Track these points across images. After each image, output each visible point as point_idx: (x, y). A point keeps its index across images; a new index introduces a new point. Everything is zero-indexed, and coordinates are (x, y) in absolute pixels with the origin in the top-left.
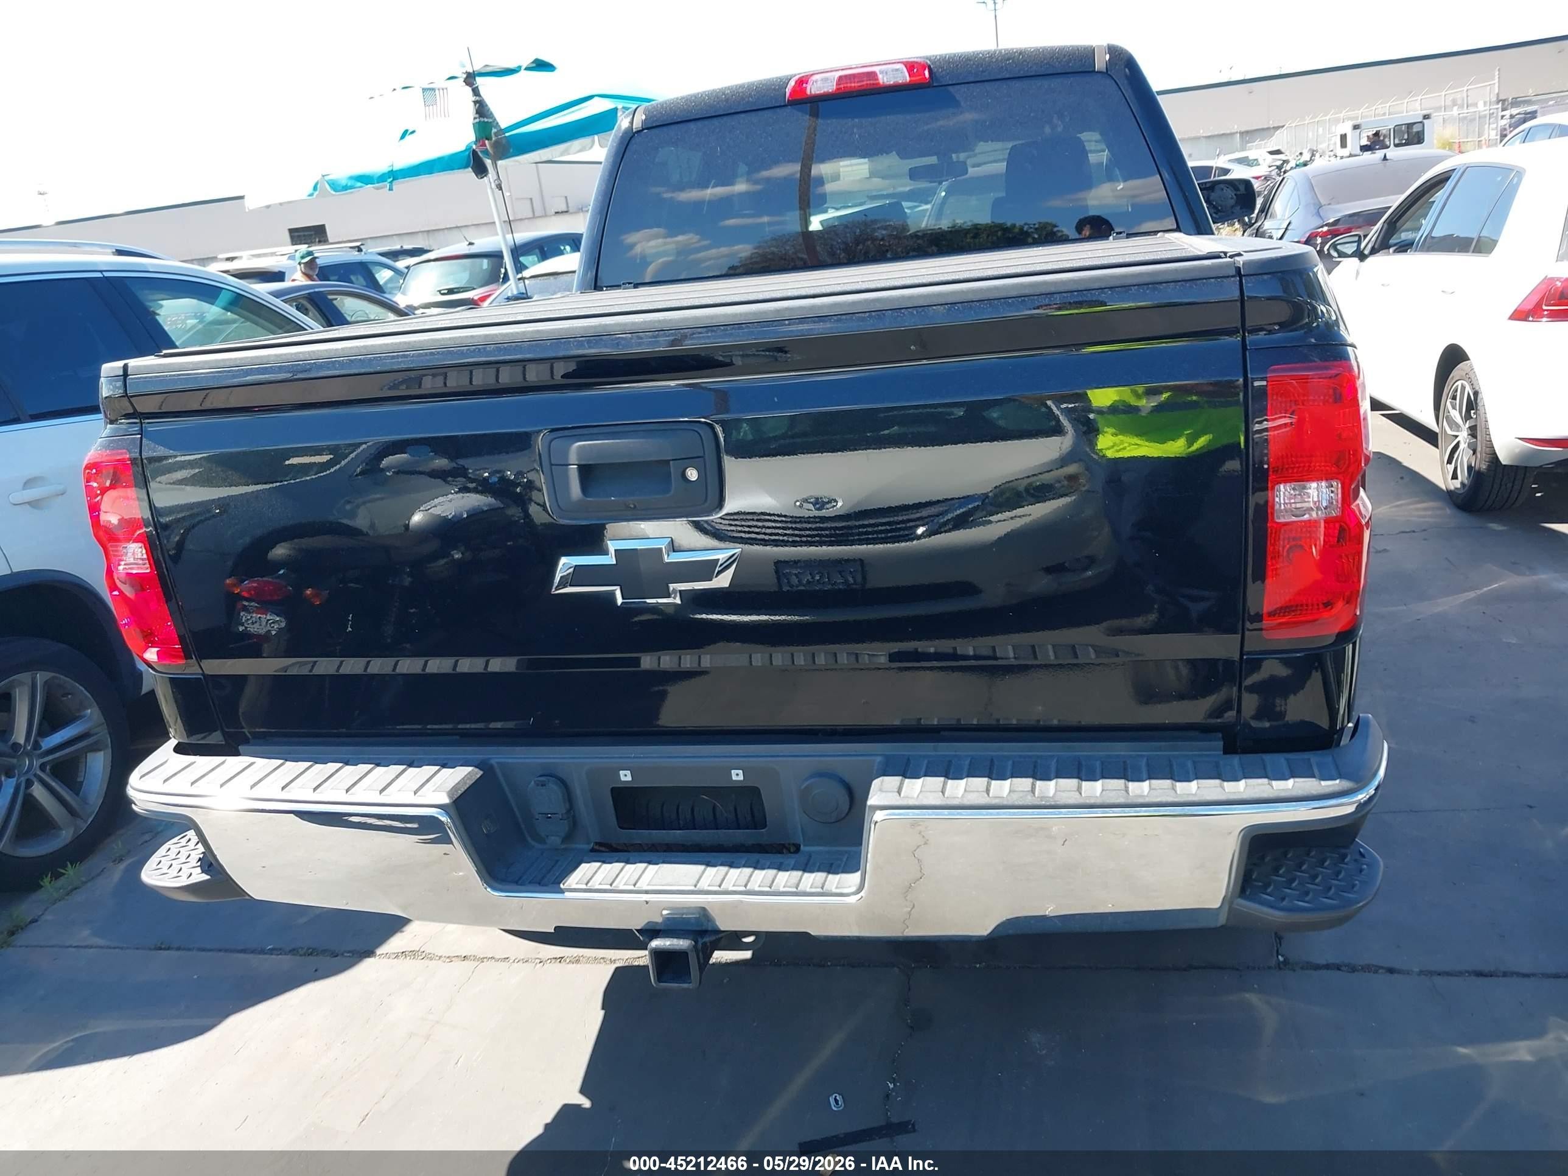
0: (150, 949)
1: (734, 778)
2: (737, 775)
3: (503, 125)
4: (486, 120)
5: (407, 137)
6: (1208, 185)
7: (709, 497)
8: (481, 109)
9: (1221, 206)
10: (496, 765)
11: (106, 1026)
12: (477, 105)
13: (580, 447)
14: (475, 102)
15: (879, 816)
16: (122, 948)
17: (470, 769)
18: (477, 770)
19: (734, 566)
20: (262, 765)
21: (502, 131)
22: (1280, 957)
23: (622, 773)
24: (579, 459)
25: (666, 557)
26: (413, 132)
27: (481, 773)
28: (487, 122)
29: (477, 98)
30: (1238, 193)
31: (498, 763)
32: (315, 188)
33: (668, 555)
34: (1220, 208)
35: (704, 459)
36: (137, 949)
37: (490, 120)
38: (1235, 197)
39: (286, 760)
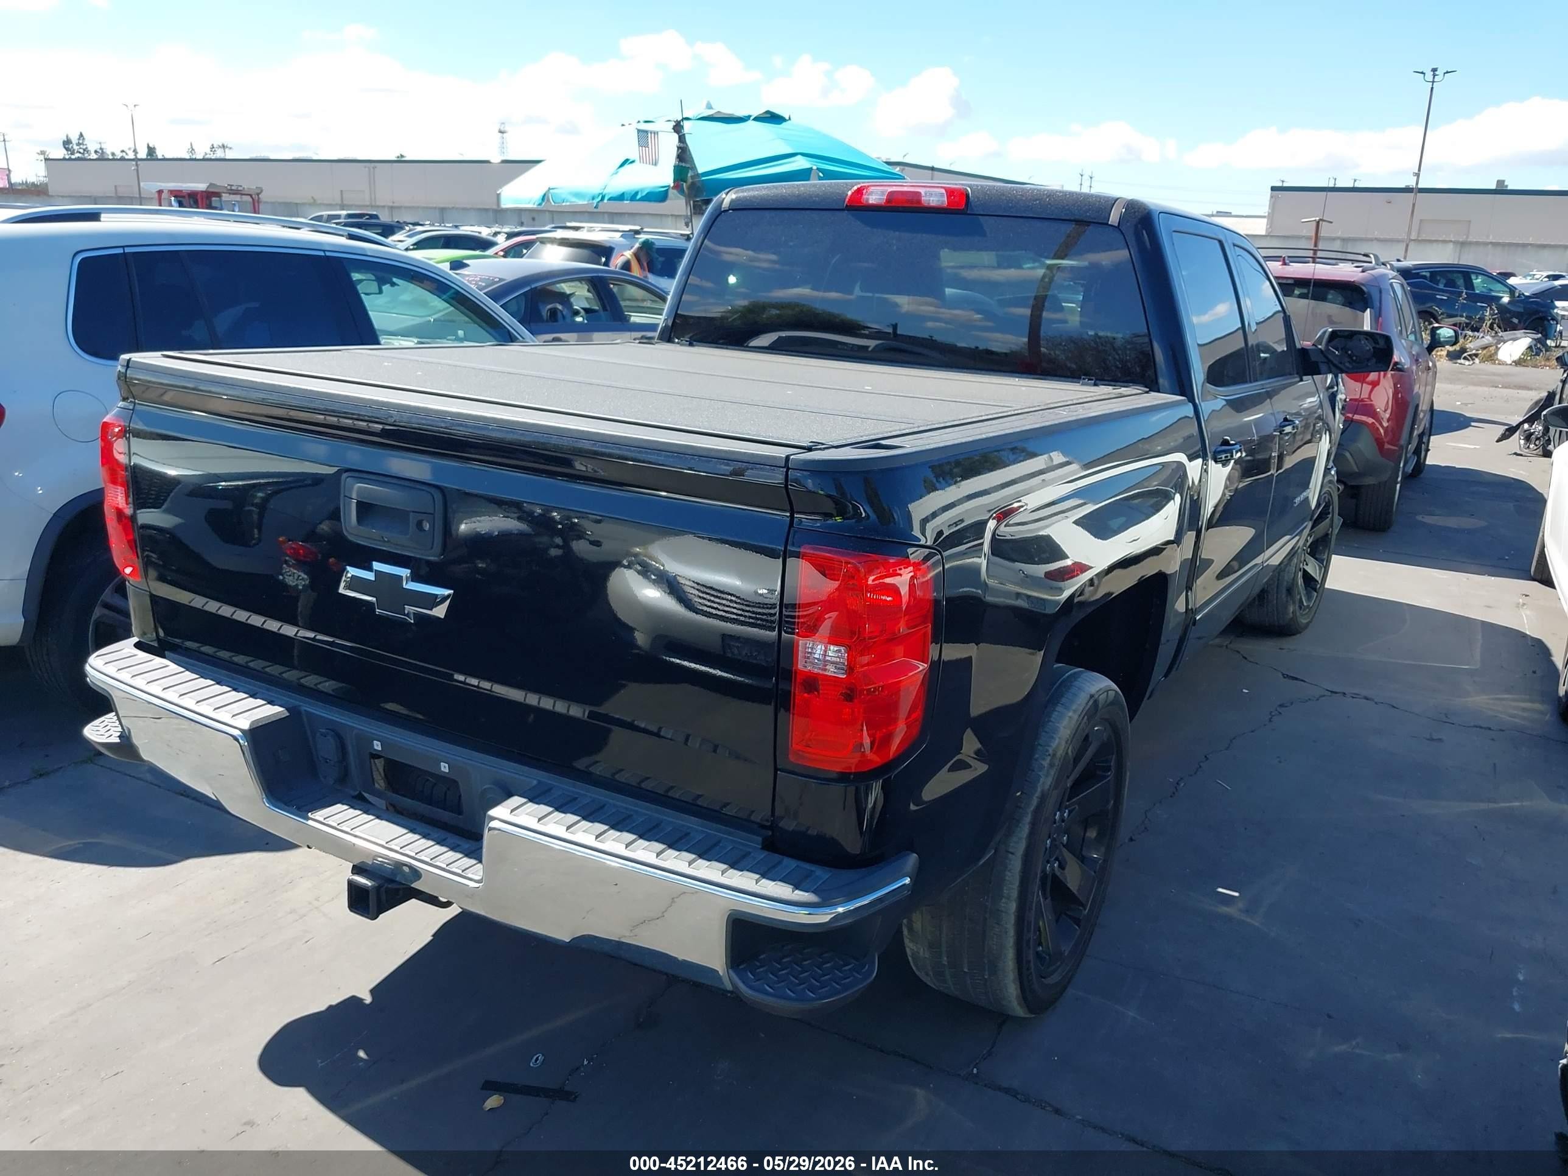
0: (176, 793)
1: (443, 769)
2: (445, 767)
3: (700, 170)
4: (684, 165)
5: (626, 166)
6: (1346, 334)
7: (435, 546)
8: (683, 154)
9: (1356, 356)
10: (303, 712)
11: (108, 840)
12: (680, 151)
13: (360, 487)
14: (679, 148)
15: (493, 824)
16: (159, 787)
17: (281, 709)
18: (286, 711)
19: (449, 601)
20: (173, 667)
21: (698, 175)
22: (975, 1069)
23: (375, 742)
24: (358, 495)
25: (404, 584)
26: (633, 162)
27: (288, 714)
28: (685, 167)
29: (682, 145)
30: (1378, 346)
31: (305, 710)
32: (543, 199)
33: (407, 583)
34: (1354, 358)
35: (434, 517)
36: (169, 790)
37: (688, 166)
38: (1372, 350)
39: (187, 670)
